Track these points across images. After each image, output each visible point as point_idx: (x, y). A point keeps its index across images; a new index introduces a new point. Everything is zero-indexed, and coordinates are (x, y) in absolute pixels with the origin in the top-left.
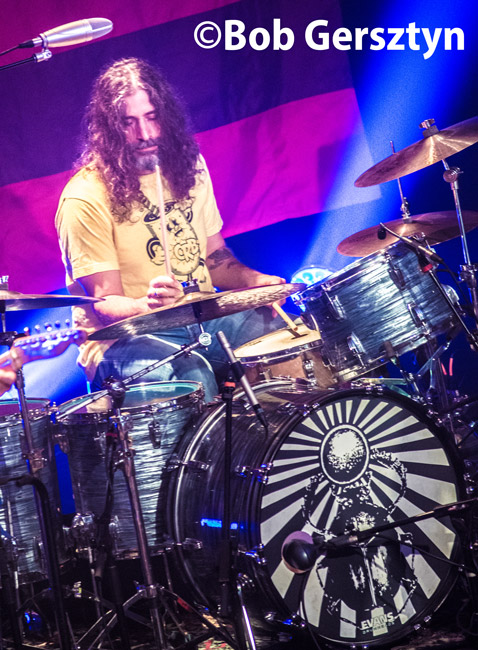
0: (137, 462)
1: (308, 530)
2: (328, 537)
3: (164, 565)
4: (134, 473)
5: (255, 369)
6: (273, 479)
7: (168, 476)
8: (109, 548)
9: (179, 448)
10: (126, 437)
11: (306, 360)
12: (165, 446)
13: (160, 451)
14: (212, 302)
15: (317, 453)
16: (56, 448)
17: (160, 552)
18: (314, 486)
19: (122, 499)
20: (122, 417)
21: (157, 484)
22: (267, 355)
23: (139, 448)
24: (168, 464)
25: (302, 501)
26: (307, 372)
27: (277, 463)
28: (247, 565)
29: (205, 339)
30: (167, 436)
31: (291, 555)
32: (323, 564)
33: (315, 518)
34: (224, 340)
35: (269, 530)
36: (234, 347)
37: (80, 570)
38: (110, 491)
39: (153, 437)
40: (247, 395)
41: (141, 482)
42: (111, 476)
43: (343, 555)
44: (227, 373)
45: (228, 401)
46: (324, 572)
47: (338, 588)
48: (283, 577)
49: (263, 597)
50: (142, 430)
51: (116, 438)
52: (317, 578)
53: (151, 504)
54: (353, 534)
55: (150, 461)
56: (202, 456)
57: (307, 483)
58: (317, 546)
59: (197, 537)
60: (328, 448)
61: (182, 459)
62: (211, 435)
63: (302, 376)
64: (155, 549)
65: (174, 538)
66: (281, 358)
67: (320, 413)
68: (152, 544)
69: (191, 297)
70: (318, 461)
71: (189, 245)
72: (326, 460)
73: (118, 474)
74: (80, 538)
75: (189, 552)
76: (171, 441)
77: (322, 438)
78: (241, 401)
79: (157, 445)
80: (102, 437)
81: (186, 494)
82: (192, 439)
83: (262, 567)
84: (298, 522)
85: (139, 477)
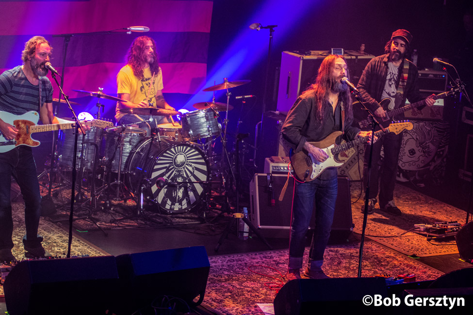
0: (124, 147)
1: (165, 178)
2: (169, 181)
3: (124, 177)
4: (122, 150)
5: (162, 131)
6: (159, 162)
7: (131, 153)
8: (111, 168)
9: (136, 147)
10: (123, 140)
11: (176, 132)
12: (133, 145)
13: (131, 146)
14: (156, 110)
15: (173, 158)
16: (103, 138)
17: (124, 173)
18: (170, 166)
19: (117, 156)
20: (123, 134)
21: (128, 155)
22: (166, 129)
23: (126, 144)
24: (132, 150)
25: (165, 170)
26: (176, 136)
27: (161, 158)
28: (146, 182)
29: (151, 120)
30: (134, 143)
31: (158, 183)
32: (166, 188)
33: (167, 175)
34: (156, 121)
35: (155, 175)
36: (158, 124)
37: (101, 171)
38: (115, 153)
39: (130, 142)
40: (158, 138)
41: (125, 153)
42: (116, 149)
43: (172, 187)
44: (154, 130)
45: (153, 138)
46: (166, 190)
47: (168, 195)
48: (154, 188)
49: (148, 192)
50: (128, 139)
51: (120, 139)
52: (163, 191)
53: (125, 159)
54: (176, 182)
55: (128, 148)
56: (142, 150)
57: (168, 165)
58: (166, 182)
59: (134, 171)
60: (176, 157)
61: (136, 150)
62: (146, 146)
63: (174, 136)
64: (123, 172)
65: (128, 170)
66: (169, 130)
67: (176, 148)
68: (122, 170)
69: (150, 107)
70: (172, 160)
71: (152, 90)
72: (175, 161)
73: (118, 149)
74: (103, 163)
75: (131, 175)
76: (134, 144)
77: (175, 154)
78: (156, 139)
79: (130, 144)
80: (116, 138)
81: (135, 160)
82: (140, 145)
83: (150, 184)
84: (163, 175)
85: (123, 151)
